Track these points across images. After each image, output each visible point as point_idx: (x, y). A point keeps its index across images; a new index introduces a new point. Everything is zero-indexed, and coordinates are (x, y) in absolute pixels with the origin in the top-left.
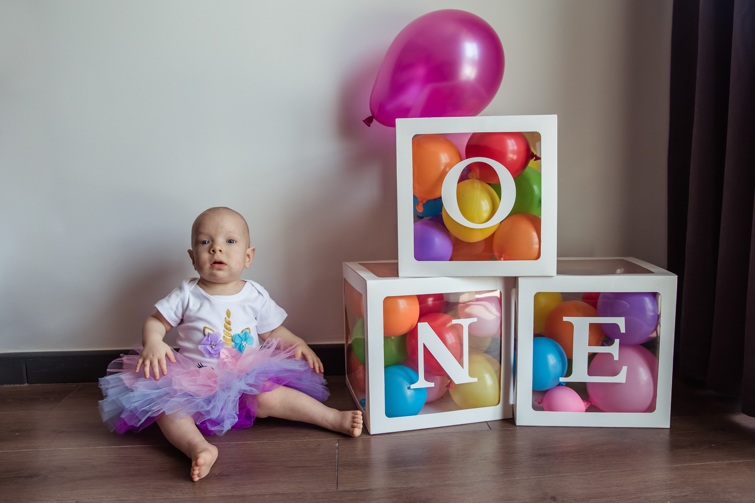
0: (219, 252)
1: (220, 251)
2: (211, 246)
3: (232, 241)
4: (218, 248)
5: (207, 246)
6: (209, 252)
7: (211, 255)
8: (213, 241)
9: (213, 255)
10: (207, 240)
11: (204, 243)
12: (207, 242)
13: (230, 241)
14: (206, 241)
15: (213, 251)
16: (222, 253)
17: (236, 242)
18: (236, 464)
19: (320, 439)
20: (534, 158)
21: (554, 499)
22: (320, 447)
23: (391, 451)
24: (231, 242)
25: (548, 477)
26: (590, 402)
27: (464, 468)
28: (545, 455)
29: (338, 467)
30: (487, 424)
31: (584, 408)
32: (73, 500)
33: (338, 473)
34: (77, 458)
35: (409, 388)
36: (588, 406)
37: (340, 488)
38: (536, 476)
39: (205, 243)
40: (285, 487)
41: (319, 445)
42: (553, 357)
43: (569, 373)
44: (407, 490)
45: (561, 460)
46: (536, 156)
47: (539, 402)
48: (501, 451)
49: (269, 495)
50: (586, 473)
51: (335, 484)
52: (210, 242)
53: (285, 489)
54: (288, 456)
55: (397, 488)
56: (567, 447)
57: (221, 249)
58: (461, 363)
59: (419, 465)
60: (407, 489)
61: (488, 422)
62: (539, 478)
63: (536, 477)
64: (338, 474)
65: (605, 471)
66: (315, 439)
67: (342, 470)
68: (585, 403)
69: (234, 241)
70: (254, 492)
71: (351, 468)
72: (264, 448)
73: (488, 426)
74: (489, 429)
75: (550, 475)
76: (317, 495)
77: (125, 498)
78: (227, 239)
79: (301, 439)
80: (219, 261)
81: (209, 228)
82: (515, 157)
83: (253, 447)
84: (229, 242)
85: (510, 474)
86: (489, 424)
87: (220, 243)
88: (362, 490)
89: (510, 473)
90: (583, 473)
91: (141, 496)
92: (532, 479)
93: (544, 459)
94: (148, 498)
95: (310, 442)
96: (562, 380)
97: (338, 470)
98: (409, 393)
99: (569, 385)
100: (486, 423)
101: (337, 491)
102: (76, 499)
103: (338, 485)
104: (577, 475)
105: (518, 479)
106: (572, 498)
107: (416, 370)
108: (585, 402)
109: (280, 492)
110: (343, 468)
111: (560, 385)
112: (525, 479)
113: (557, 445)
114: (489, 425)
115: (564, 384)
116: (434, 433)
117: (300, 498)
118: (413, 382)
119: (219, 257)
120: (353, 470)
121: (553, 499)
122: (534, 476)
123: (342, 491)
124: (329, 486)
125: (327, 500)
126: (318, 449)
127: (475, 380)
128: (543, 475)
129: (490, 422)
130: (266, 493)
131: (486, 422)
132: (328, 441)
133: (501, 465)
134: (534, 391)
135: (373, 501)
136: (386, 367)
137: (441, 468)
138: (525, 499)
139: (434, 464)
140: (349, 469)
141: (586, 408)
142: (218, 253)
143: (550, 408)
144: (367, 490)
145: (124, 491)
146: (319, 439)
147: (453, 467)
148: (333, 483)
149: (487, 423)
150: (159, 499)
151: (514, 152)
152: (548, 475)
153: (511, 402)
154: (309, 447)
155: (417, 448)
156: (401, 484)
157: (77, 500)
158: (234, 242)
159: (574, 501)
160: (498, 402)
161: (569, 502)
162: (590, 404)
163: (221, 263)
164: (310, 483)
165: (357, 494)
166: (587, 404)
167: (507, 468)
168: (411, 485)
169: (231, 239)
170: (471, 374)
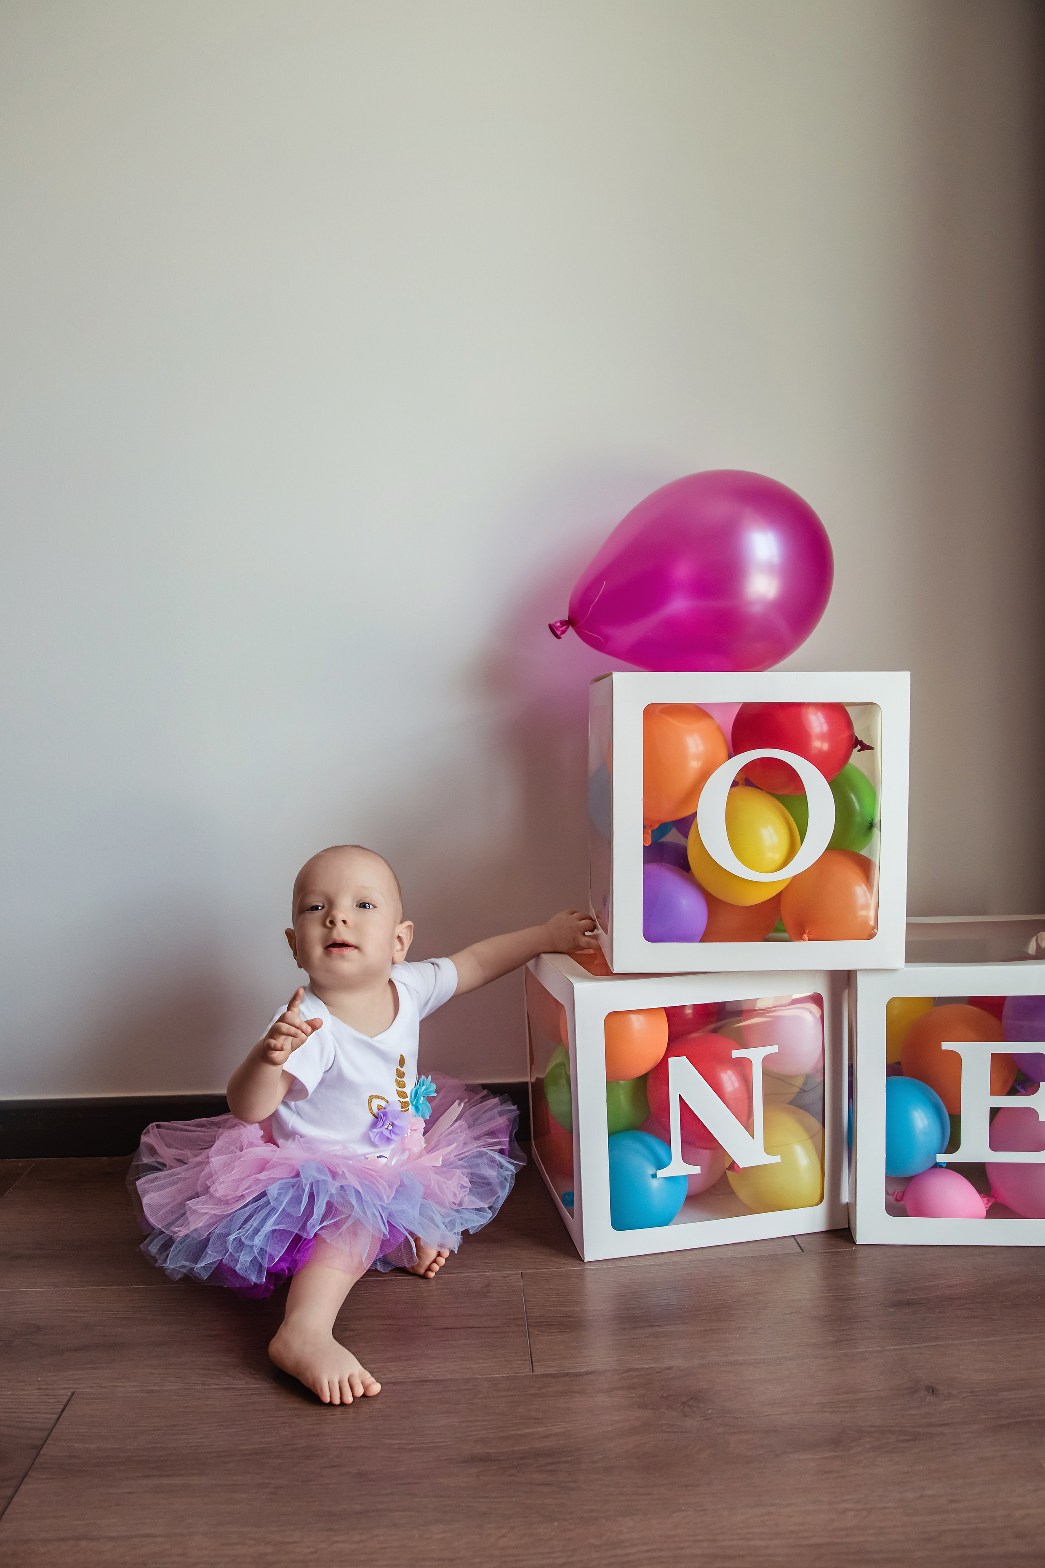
0: (342, 923)
1: (344, 922)
2: (328, 914)
3: (367, 905)
4: (340, 916)
5: (319, 914)
6: (324, 925)
7: (326, 931)
8: (330, 904)
9: (330, 929)
10: (321, 905)
11: (316, 908)
12: (320, 908)
13: (363, 905)
14: (319, 906)
15: (332, 922)
16: (348, 927)
17: (375, 907)
18: (343, 1323)
19: (488, 1272)
20: (859, 747)
21: (933, 1391)
22: (491, 1288)
23: (623, 1296)
24: (365, 907)
25: (918, 1348)
26: (993, 1197)
27: (760, 1329)
28: (909, 1304)
29: (529, 1328)
30: (795, 1242)
31: (983, 1210)
32: (65, 1388)
33: (531, 1339)
34: (55, 1308)
35: (654, 1176)
36: (990, 1204)
37: (539, 1371)
38: (896, 1345)
39: (318, 909)
40: (439, 1367)
41: (488, 1285)
42: (923, 1115)
43: (953, 1144)
44: (660, 1372)
45: (939, 1312)
46: (861, 743)
47: (898, 1199)
48: (827, 1294)
49: (412, 1382)
50: (988, 1339)
51: (528, 1362)
52: (326, 907)
53: (439, 1372)
54: (435, 1306)
55: (642, 1369)
56: (950, 1287)
57: (345, 918)
58: (748, 1126)
59: (678, 1324)
60: (659, 1370)
61: (796, 1237)
62: (901, 1349)
63: (896, 1347)
64: (531, 1342)
65: (1024, 1336)
66: (480, 1272)
67: (538, 1333)
68: (984, 1199)
69: (370, 905)
70: (383, 1376)
71: (554, 1331)
72: (388, 1290)
73: (797, 1245)
74: (800, 1251)
75: (921, 1343)
76: (499, 1383)
77: (156, 1388)
78: (358, 901)
79: (453, 1273)
80: (341, 942)
81: (324, 883)
82: (825, 747)
83: (367, 1288)
84: (360, 907)
85: (847, 1342)
86: (798, 1240)
87: (345, 910)
88: (578, 1373)
89: (847, 1340)
90: (984, 1339)
91: (181, 1383)
92: (888, 1350)
93: (908, 1311)
94: (196, 1387)
95: (471, 1279)
96: (942, 1158)
97: (530, 1334)
98: (655, 1183)
99: (953, 1167)
100: (792, 1239)
101: (533, 1375)
102: (69, 1388)
103: (534, 1364)
104: (971, 1343)
105: (862, 1352)
106: (965, 1390)
107: (667, 1140)
108: (984, 1197)
109: (430, 1377)
110: (538, 1331)
111: (937, 1166)
112: (876, 1352)
113: (930, 1284)
114: (799, 1242)
115: (945, 1165)
116: (698, 1261)
117: (468, 1389)
118: (661, 1165)
119: (342, 933)
120: (556, 1334)
121: (931, 1391)
122: (893, 1345)
123: (543, 1374)
124: (518, 1366)
125: (518, 1394)
126: (487, 1293)
127: (777, 1159)
128: (909, 1344)
129: (801, 1237)
130: (406, 1380)
131: (793, 1236)
132: (504, 1277)
133: (829, 1323)
134: (888, 1178)
135: (600, 1395)
136: (611, 1134)
137: (719, 1329)
138: (878, 1390)
139: (704, 1321)
140: (549, 1333)
141: (987, 1209)
142: (340, 924)
143: (920, 1211)
144: (588, 1373)
145: (151, 1373)
146: (486, 1272)
147: (739, 1328)
148: (525, 1360)
149: (795, 1239)
150: (215, 1389)
151: (822, 737)
152: (916, 1344)
153: (845, 1198)
154: (471, 1288)
155: (669, 1290)
156: (649, 1362)
157: (73, 1390)
158: (371, 907)
159: (970, 1396)
160: (819, 1199)
161: (961, 1397)
162: (993, 1200)
163: (344, 945)
164: (482, 1359)
165: (570, 1381)
166: (988, 1201)
167: (841, 1329)
168: (667, 1363)
169: (365, 901)
170: (768, 1149)
